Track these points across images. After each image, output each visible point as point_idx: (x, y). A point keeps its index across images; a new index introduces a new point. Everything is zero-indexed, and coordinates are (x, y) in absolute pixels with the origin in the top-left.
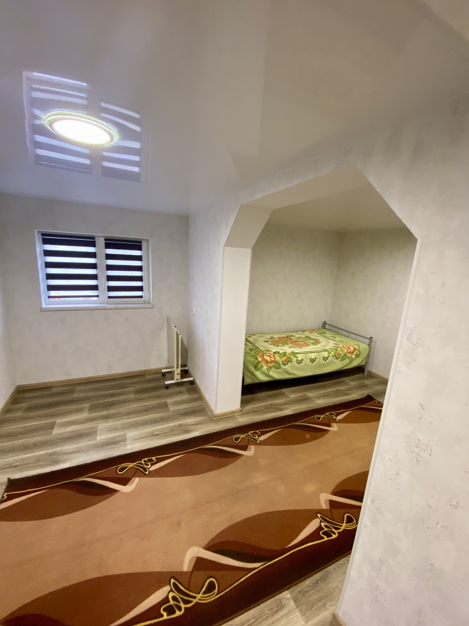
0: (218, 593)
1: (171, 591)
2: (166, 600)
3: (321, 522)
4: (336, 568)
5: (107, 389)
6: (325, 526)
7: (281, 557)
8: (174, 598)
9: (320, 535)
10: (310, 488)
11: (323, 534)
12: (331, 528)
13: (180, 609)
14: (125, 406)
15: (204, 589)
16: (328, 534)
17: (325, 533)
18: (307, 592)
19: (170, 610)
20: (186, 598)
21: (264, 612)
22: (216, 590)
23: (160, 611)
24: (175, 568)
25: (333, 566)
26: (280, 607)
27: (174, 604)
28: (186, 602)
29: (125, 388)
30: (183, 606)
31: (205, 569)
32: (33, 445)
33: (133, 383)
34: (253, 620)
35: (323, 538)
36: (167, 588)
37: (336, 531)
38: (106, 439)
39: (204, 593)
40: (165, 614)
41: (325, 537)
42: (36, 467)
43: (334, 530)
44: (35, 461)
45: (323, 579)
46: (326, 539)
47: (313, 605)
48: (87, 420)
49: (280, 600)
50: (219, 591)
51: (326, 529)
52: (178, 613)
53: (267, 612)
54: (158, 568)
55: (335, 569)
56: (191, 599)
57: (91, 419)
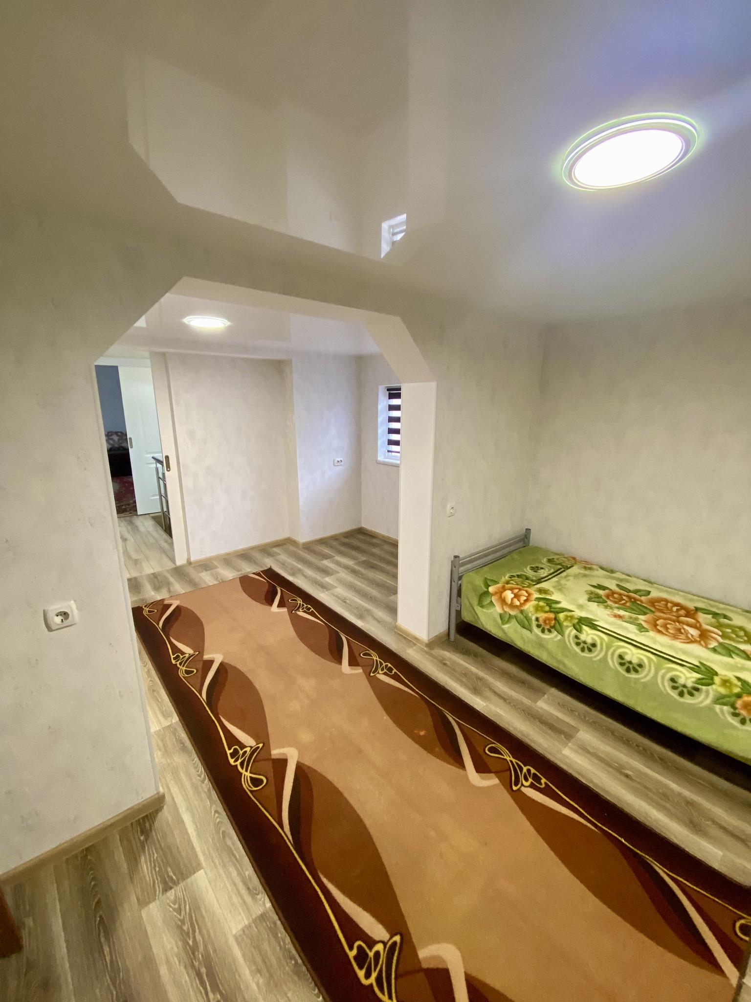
0: (184, 677)
3: (251, 747)
4: (194, 762)
6: (246, 752)
7: (210, 713)
9: (234, 746)
11: (235, 749)
12: (242, 757)
16: (235, 754)
18: (175, 735)
25: (197, 759)
35: (230, 749)
37: (238, 763)
41: (231, 751)
43: (240, 761)
45: (184, 748)
46: (229, 752)
51: (241, 752)
55: (193, 760)
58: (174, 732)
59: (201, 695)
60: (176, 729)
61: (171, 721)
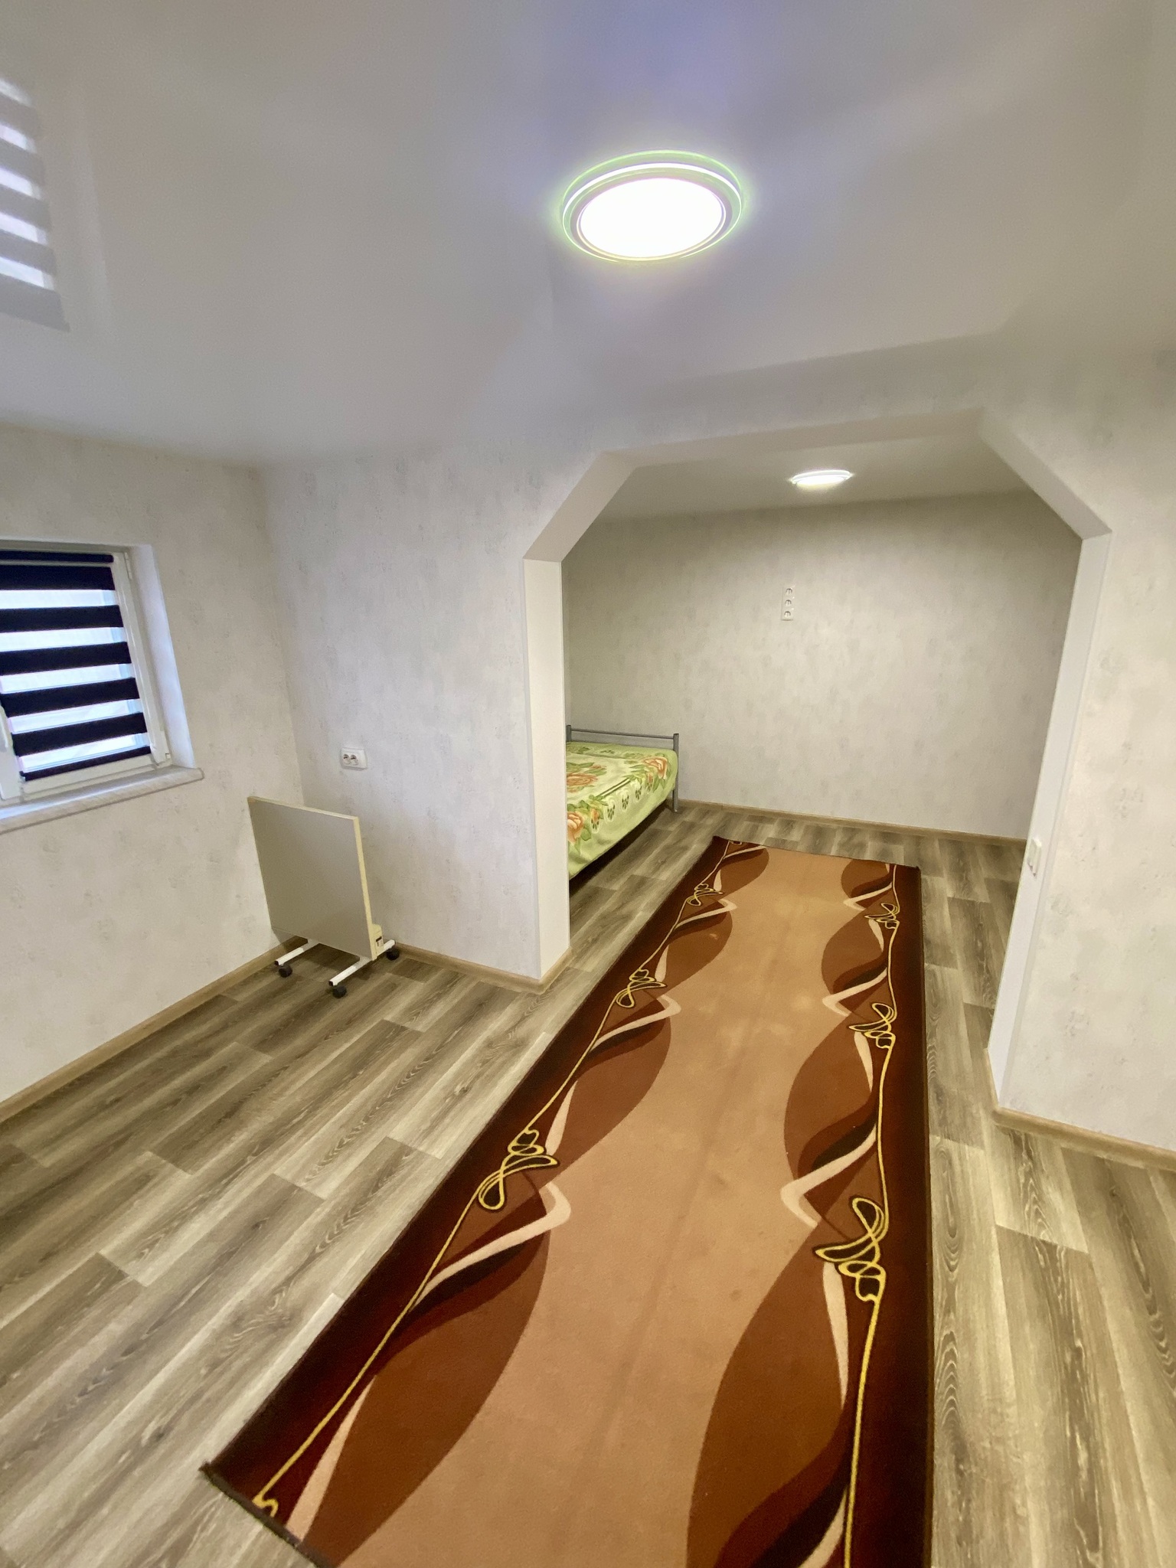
0: (883, 1209)
1: (837, 1265)
2: (848, 1283)
3: (863, 1033)
5: (143, 1088)
6: (872, 1034)
7: (881, 1105)
8: (853, 1268)
10: (803, 1002)
11: (880, 1044)
12: (880, 1033)
13: (876, 1272)
14: (286, 1089)
15: (864, 1221)
16: (885, 1041)
17: (882, 1042)
18: (944, 1118)
19: (869, 1286)
20: (863, 1252)
21: (943, 1179)
22: (876, 1207)
23: (861, 1301)
24: (800, 1238)
26: (946, 1156)
27: (862, 1274)
28: (870, 1256)
29: (207, 1054)
30: (872, 1264)
31: (834, 1199)
32: (126, 1353)
33: (225, 1026)
34: (947, 1197)
36: (828, 1270)
38: (347, 1182)
39: (871, 1225)
40: (870, 1297)
41: (886, 1046)
42: (238, 1381)
44: (206, 1376)
45: (940, 1093)
47: (964, 1124)
48: (211, 1187)
49: (937, 1151)
50: (880, 1204)
51: (877, 1038)
52: (881, 1278)
53: (945, 1174)
54: (782, 1261)
55: (933, 1072)
56: (869, 1248)
57: (225, 1176)
58: (943, 1122)
59: (876, 1143)
60: (940, 1125)
61: (941, 1142)
